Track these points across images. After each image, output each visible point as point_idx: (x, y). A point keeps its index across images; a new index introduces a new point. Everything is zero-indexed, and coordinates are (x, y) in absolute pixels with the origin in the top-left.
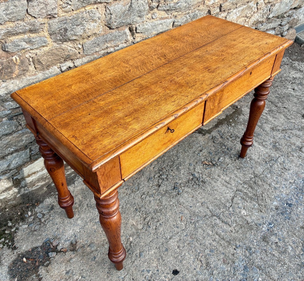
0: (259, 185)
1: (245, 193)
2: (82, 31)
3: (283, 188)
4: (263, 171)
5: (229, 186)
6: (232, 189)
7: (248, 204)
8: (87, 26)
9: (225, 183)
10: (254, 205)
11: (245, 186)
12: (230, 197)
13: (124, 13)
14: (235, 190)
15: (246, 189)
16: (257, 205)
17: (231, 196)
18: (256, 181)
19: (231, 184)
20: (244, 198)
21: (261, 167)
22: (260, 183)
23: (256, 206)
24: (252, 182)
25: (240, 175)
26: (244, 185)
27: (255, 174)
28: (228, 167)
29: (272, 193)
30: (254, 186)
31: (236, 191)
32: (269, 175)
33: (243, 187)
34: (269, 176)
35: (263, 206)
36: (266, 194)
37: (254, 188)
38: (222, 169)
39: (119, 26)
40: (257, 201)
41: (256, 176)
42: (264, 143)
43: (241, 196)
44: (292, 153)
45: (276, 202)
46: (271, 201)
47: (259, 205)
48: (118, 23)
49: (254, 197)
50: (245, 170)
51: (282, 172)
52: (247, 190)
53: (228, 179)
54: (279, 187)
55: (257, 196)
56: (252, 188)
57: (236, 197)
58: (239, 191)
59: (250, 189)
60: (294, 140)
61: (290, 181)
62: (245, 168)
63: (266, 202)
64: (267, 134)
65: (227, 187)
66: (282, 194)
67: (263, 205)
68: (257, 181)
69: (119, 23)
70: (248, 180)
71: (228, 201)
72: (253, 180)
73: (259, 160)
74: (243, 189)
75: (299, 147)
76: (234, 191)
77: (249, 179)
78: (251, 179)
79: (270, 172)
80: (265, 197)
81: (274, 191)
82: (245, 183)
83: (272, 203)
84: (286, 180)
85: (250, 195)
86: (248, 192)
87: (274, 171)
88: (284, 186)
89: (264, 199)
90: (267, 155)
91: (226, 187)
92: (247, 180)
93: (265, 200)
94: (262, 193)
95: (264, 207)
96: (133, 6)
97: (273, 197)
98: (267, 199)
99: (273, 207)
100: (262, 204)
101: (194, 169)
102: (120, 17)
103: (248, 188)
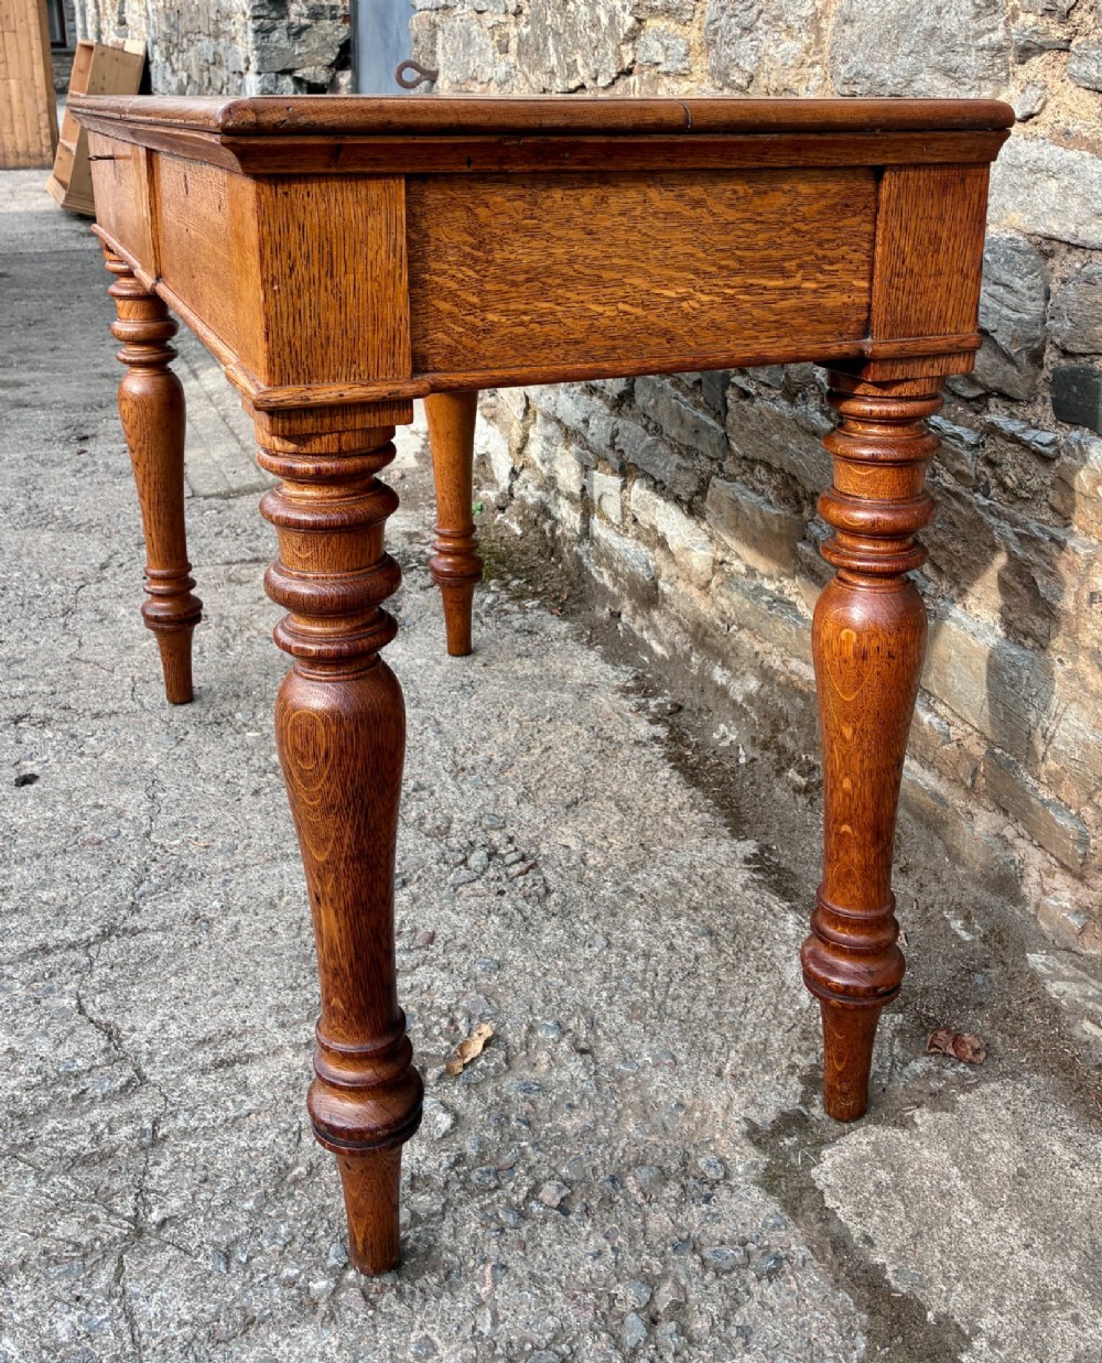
2: (752, 58)
5: (204, 1057)
6: (168, 1060)
8: (766, 43)
9: (231, 1048)
11: (126, 1130)
14: (146, 1070)
17: (133, 1029)
19: (204, 1071)
21: (181, 1324)
26: (143, 1132)
30: (78, 1183)
32: (63, 1331)
33: (132, 1118)
43: (89, 1080)
52: (94, 1126)
53: (254, 1074)
58: (123, 1087)
68: (94, 1220)
69: (855, 69)
71: (122, 1007)
74: (117, 1110)
76: (150, 1061)
103: (97, 1139)
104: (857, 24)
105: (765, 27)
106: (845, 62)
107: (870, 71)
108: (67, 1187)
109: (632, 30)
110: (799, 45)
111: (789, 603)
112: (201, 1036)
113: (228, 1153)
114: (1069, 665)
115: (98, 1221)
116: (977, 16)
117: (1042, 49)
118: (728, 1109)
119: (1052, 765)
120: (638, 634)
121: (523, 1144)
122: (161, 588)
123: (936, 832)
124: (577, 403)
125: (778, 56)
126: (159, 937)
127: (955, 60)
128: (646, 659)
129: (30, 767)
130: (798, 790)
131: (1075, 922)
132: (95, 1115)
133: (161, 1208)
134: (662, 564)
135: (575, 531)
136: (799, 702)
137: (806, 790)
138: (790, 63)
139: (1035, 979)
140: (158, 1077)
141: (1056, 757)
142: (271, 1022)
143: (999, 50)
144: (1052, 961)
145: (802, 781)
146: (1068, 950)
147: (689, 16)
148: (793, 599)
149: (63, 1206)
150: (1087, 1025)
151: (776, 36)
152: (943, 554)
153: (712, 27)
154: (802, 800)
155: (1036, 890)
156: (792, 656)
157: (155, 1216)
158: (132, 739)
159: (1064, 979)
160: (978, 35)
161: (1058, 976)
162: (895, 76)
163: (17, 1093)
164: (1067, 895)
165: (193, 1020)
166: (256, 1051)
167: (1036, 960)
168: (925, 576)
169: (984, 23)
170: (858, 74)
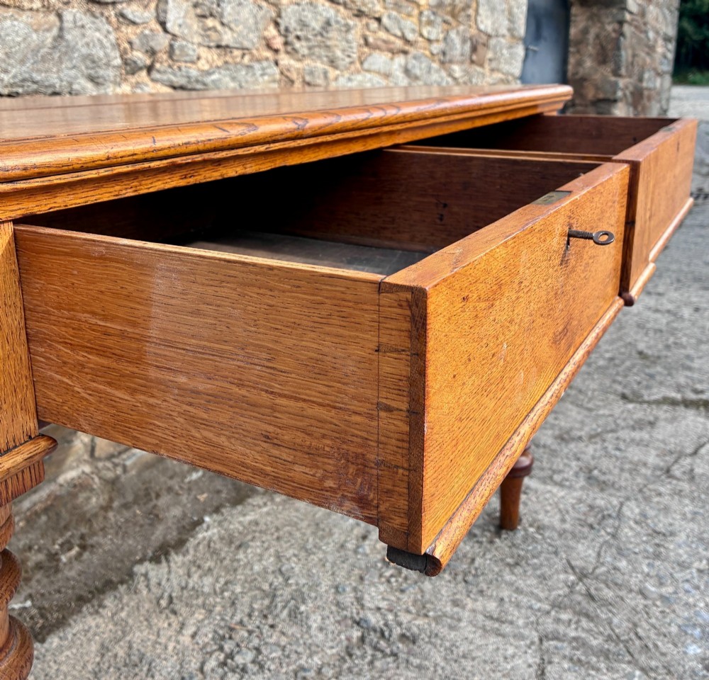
0: (606, 604)
1: (575, 639)
3: (687, 592)
4: (599, 555)
5: (507, 629)
6: (522, 637)
9: (489, 623)
11: (564, 617)
12: (531, 670)
13: (36, 51)
14: (536, 640)
15: (573, 626)
16: (637, 673)
17: (530, 666)
18: (593, 591)
19: (511, 623)
20: (579, 661)
21: (583, 544)
22: (608, 594)
24: (579, 598)
25: (529, 582)
26: (557, 612)
27: (577, 570)
28: (476, 569)
29: (664, 617)
30: (595, 609)
31: (541, 640)
33: (558, 621)
34: (623, 564)
35: (661, 671)
36: (644, 624)
37: (598, 616)
38: (460, 578)
39: (20, 90)
40: (628, 658)
41: (582, 576)
42: (557, 478)
43: (567, 653)
44: (651, 487)
45: (694, 646)
46: (675, 645)
47: (643, 670)
48: (14, 77)
49: (611, 647)
50: (535, 564)
51: (658, 545)
52: (576, 629)
53: (492, 606)
54: (675, 593)
55: (622, 641)
56: (587, 616)
57: (550, 662)
58: (552, 639)
59: (585, 623)
60: (634, 454)
61: (696, 565)
62: (534, 557)
63: (663, 654)
64: (554, 453)
65: (503, 636)
66: (697, 614)
67: (657, 667)
69: (20, 78)
70: (561, 592)
72: (580, 587)
73: (567, 526)
74: (561, 629)
75: (661, 469)
76: (532, 643)
77: (567, 590)
78: (571, 587)
79: (620, 552)
80: (649, 637)
81: (668, 611)
82: (557, 605)
83: (685, 653)
84: (683, 566)
85: (594, 643)
86: (583, 635)
87: (631, 546)
88: (687, 586)
89: (651, 646)
90: (583, 508)
91: (498, 634)
92: (559, 596)
93: (656, 646)
94: (630, 626)
95: (667, 674)
96: (68, 37)
97: (674, 629)
98: (659, 644)
99: (693, 664)
100: (653, 664)
101: (359, 600)
102: (22, 62)
103: (578, 622)
112: (500, 638)
132: (573, 634)
142: (463, 624)
170: (24, 80)
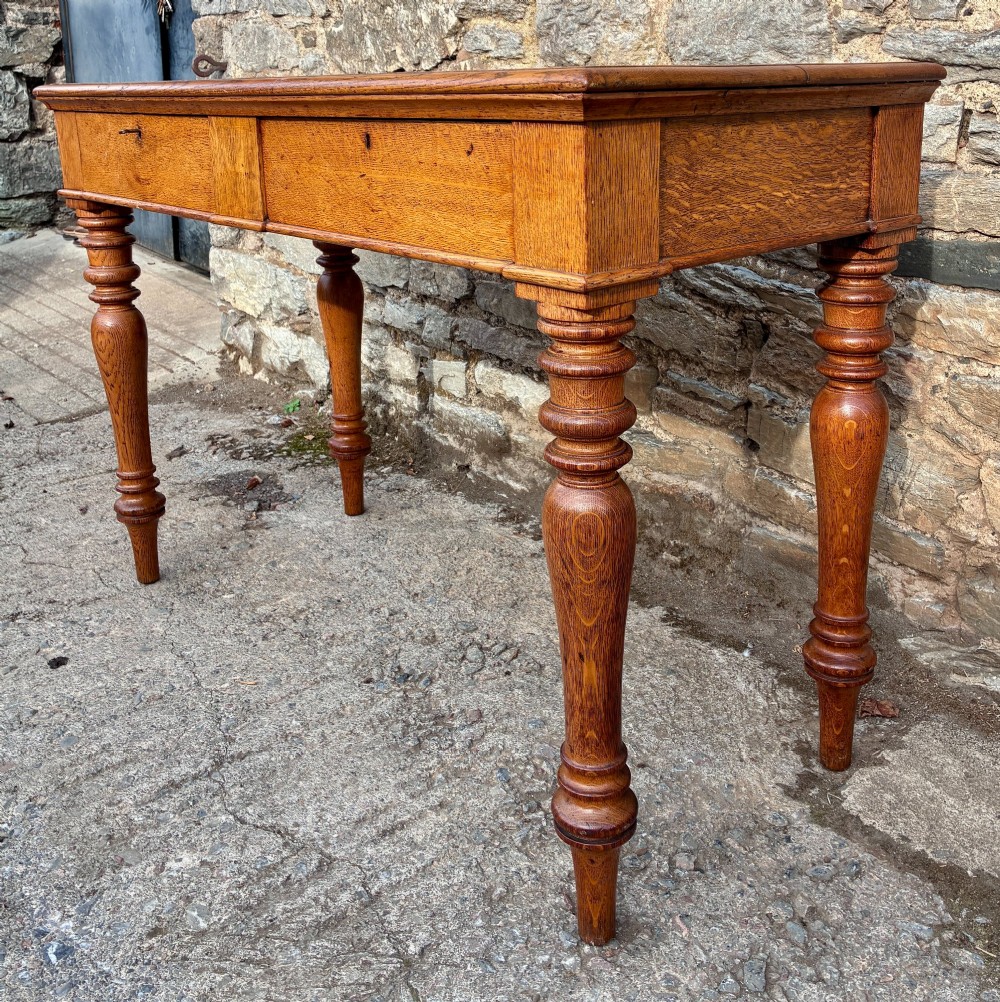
2: (591, 45)
5: (368, 831)
6: (341, 840)
7: (225, 886)
8: (604, 34)
10: (205, 913)
11: (344, 896)
12: (291, 823)
14: (328, 851)
16: (203, 925)
17: (297, 825)
19: (373, 842)
23: (195, 914)
26: (359, 894)
30: (334, 942)
31: (326, 856)
33: (343, 886)
47: (203, 933)
52: (316, 900)
53: (417, 833)
55: (257, 937)
57: (286, 845)
58: (319, 867)
63: (199, 971)
65: (360, 821)
67: (192, 951)
68: (368, 963)
69: (695, 50)
71: (275, 812)
72: (385, 947)
74: (326, 884)
76: (327, 845)
80: (238, 973)
86: (299, 900)
89: (224, 965)
93: (219, 971)
94: (275, 967)
95: (174, 955)
98: (219, 978)
103: (326, 908)
104: (691, 20)
105: (603, 23)
106: (684, 45)
107: (711, 51)
108: (327, 947)
109: (455, 27)
110: (636, 35)
111: (646, 433)
112: (356, 817)
113: (436, 892)
114: (917, 437)
115: (370, 964)
116: (806, 12)
117: (863, 33)
118: (761, 781)
119: (909, 507)
120: (493, 478)
121: (644, 835)
122: (133, 487)
123: (806, 572)
124: (410, 309)
125: (616, 43)
126: (265, 756)
127: (788, 42)
128: (505, 496)
129: (54, 653)
130: (674, 566)
131: (937, 609)
132: (310, 891)
133: (414, 941)
134: (512, 422)
135: (413, 409)
136: (664, 503)
137: (682, 565)
138: (629, 47)
139: (907, 655)
140: (343, 853)
141: (912, 501)
142: (403, 796)
143: (823, 34)
144: (919, 640)
145: (678, 560)
146: (932, 630)
147: (519, 16)
148: (650, 429)
149: (334, 961)
150: (954, 677)
151: (614, 28)
152: (800, 378)
153: (546, 24)
154: (679, 573)
155: (900, 596)
156: (654, 470)
157: (413, 949)
158: (129, 616)
159: (930, 650)
160: (808, 24)
161: (925, 649)
162: (734, 53)
163: (234, 892)
164: (926, 593)
165: (341, 808)
166: (405, 818)
167: (907, 642)
168: (783, 396)
169: (813, 17)
170: (698, 53)
